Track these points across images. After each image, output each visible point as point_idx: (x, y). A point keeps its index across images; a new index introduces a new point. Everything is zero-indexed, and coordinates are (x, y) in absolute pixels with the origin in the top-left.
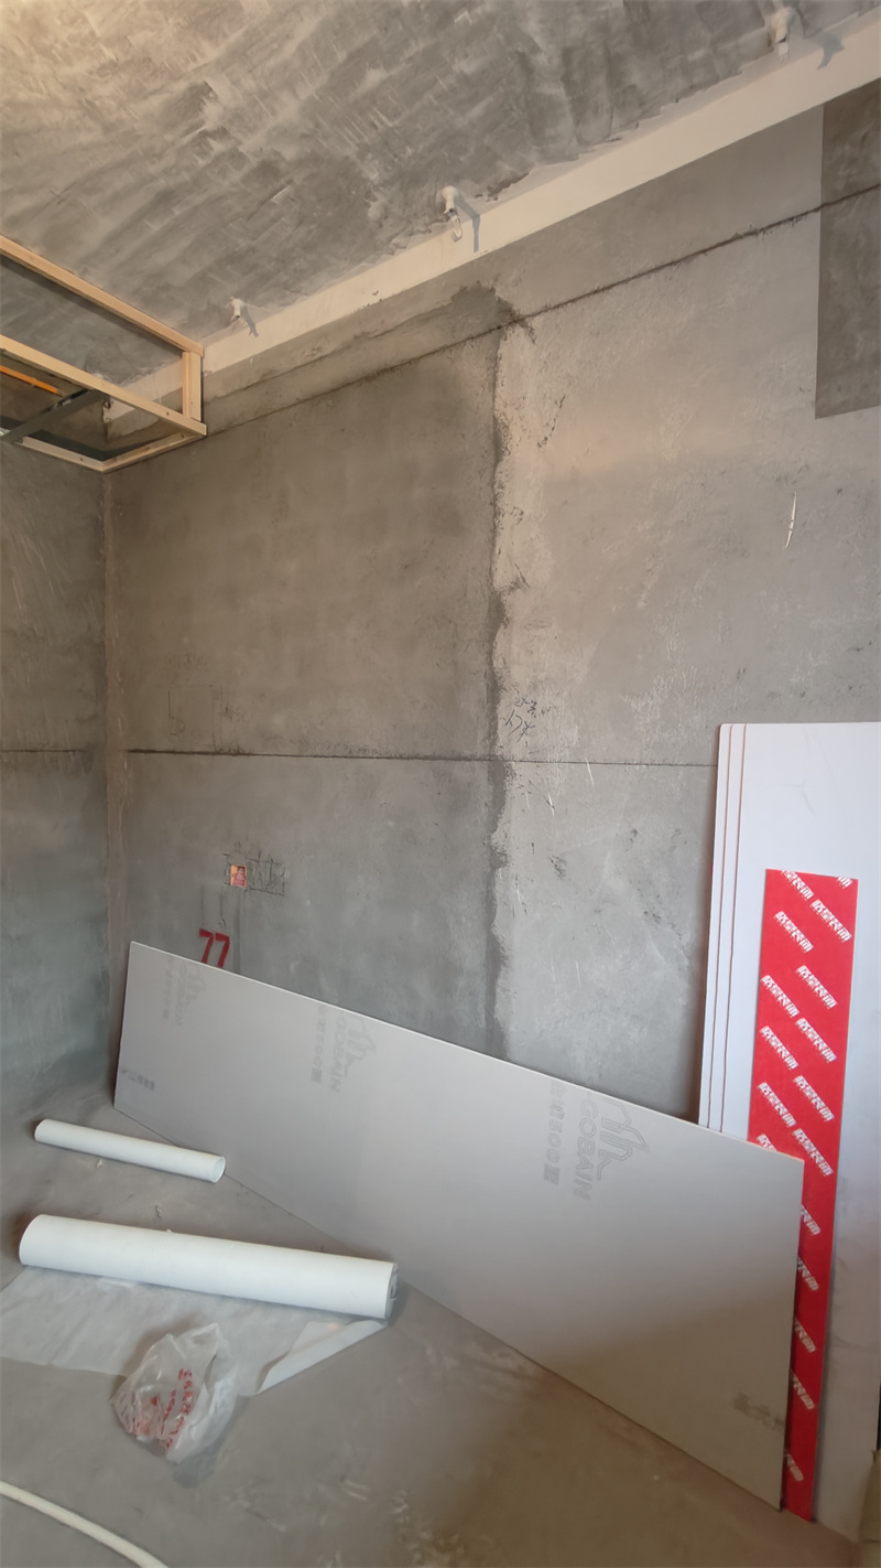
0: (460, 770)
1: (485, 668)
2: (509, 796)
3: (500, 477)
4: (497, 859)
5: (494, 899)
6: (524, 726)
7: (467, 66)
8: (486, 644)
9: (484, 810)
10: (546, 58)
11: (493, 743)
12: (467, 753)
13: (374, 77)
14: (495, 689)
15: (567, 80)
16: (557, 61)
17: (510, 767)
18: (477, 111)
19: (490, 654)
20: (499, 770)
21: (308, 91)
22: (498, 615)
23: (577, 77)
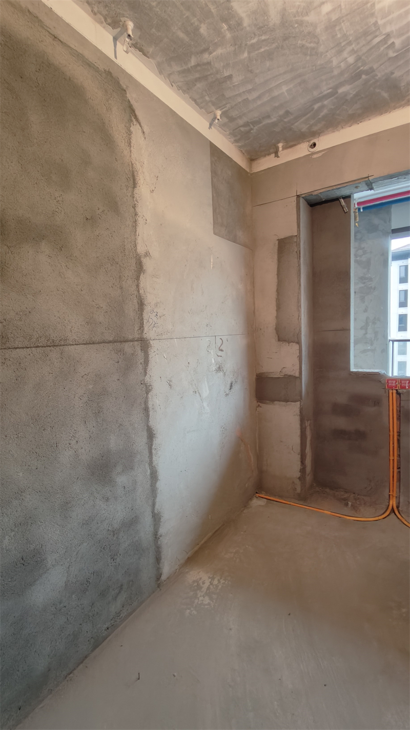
0: (127, 347)
1: (136, 293)
2: (150, 356)
3: (136, 196)
4: (148, 389)
5: (148, 408)
6: (154, 323)
7: (203, 30)
8: (136, 281)
9: (140, 366)
10: (206, 57)
11: (143, 332)
12: (131, 337)
14: (141, 305)
15: (198, 65)
16: (205, 61)
17: (149, 343)
19: (138, 286)
20: (144, 344)
22: (140, 268)
23: (199, 68)
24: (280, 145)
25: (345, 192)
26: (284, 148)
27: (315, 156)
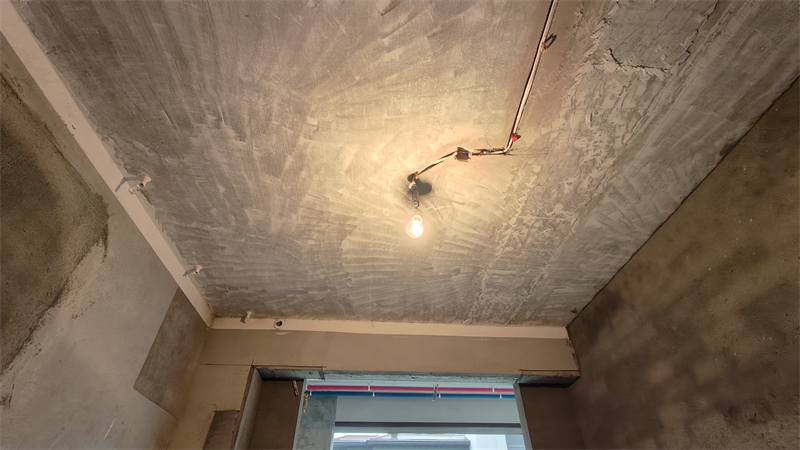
7: (214, 211)
10: (208, 227)
13: (222, 189)
16: (206, 229)
18: (193, 205)
21: (225, 168)
23: (197, 231)
24: (249, 313)
25: (300, 375)
26: (252, 317)
27: (279, 333)
